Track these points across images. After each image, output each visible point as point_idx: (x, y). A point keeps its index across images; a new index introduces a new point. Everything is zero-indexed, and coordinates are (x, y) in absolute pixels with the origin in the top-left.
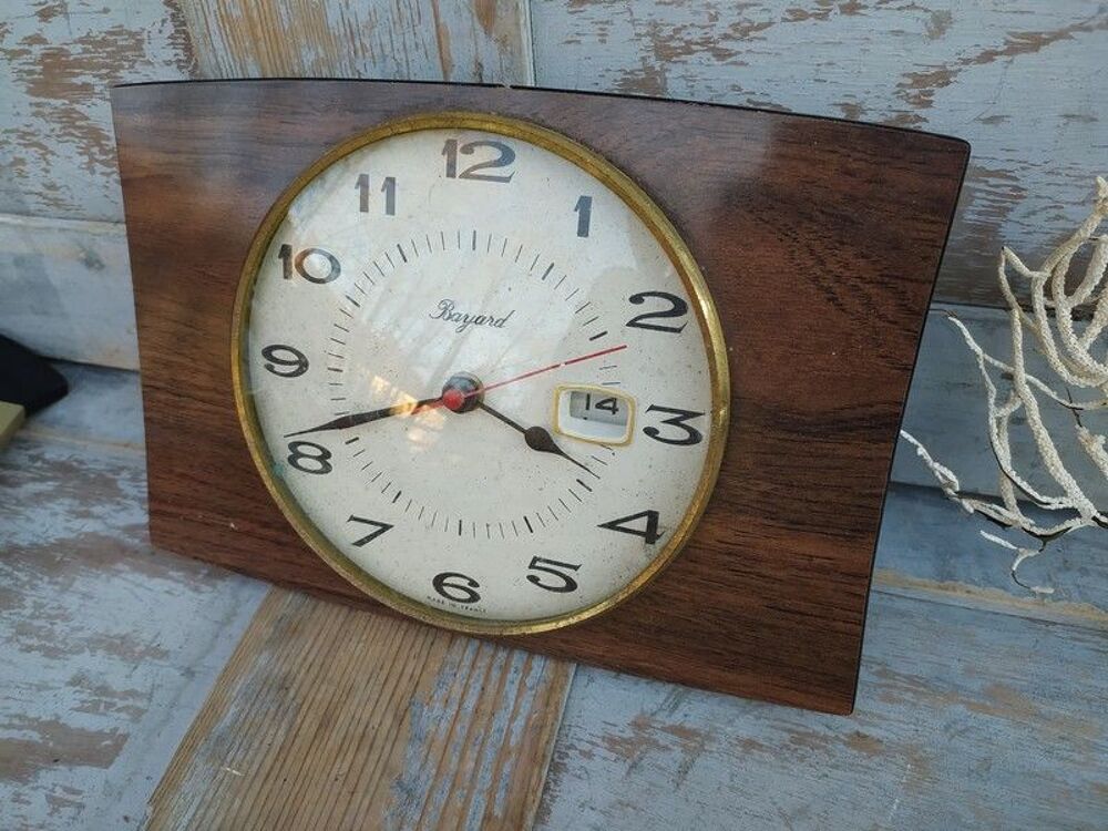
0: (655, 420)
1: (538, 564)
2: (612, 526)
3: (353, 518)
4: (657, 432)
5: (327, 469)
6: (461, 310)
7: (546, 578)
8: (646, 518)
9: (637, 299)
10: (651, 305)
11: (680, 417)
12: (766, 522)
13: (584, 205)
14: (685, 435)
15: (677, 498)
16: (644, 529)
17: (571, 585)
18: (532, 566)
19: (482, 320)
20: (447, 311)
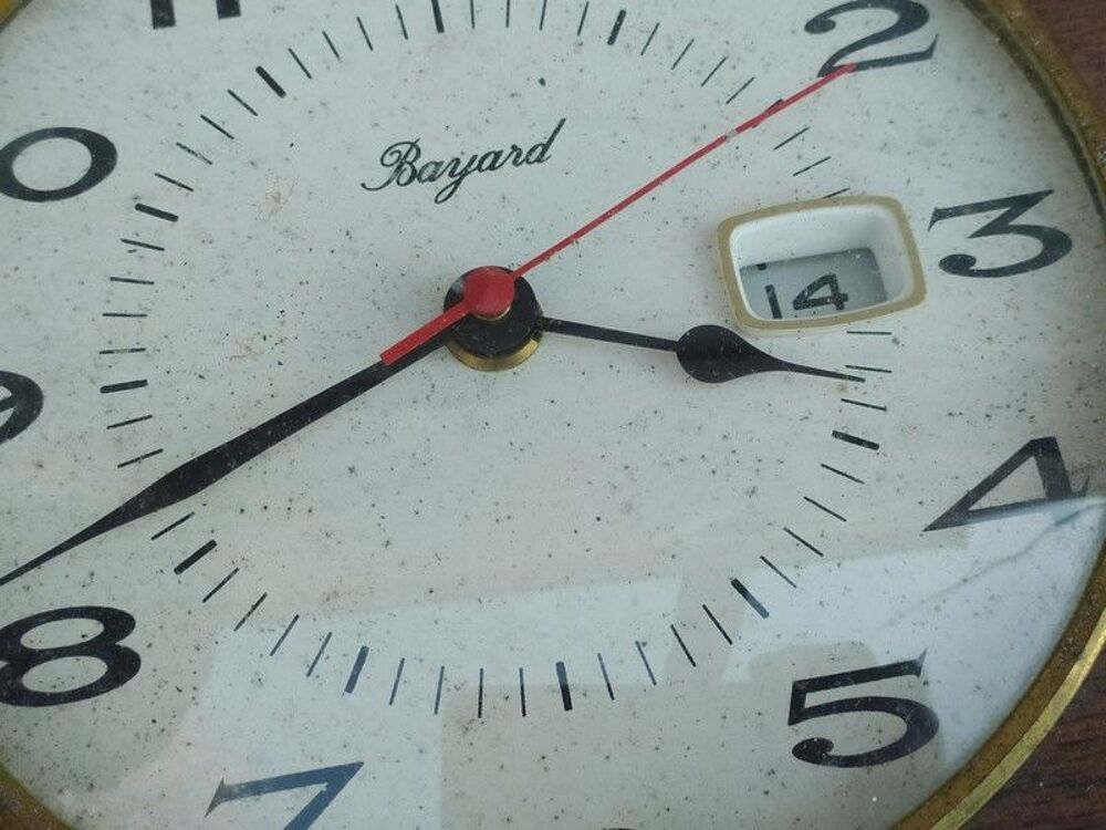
0: (955, 237)
1: (813, 699)
3: (224, 794)
4: (972, 261)
5: (123, 666)
6: (435, 151)
7: (848, 733)
8: (1031, 463)
9: (820, 24)
11: (1008, 213)
14: (1034, 247)
15: (1080, 389)
16: (1038, 491)
17: (920, 725)
18: (798, 713)
19: (493, 161)
20: (405, 165)
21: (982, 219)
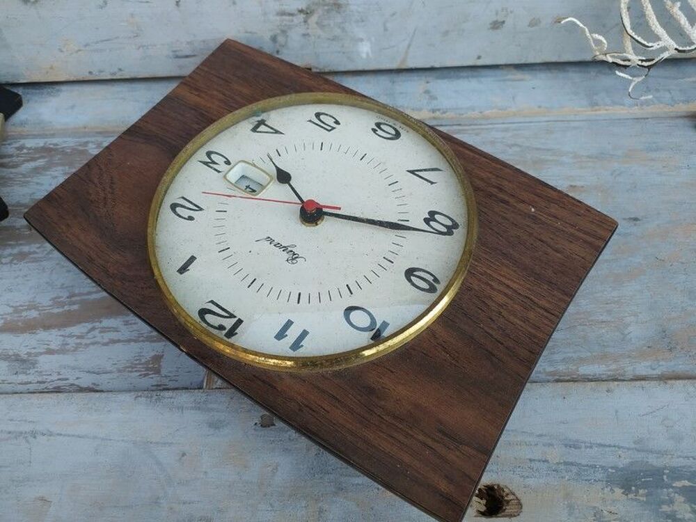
0: (222, 167)
1: (330, 128)
2: (277, 132)
3: (432, 183)
4: (225, 162)
5: (432, 214)
6: (285, 255)
7: (330, 121)
8: (258, 130)
9: (191, 218)
10: (186, 213)
11: (210, 163)
12: (206, 113)
13: (183, 270)
14: (213, 156)
16: (263, 126)
17: (318, 115)
18: (333, 128)
19: (278, 245)
20: (294, 257)
21: (215, 166)
